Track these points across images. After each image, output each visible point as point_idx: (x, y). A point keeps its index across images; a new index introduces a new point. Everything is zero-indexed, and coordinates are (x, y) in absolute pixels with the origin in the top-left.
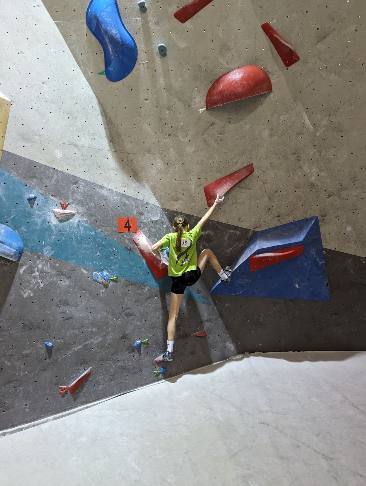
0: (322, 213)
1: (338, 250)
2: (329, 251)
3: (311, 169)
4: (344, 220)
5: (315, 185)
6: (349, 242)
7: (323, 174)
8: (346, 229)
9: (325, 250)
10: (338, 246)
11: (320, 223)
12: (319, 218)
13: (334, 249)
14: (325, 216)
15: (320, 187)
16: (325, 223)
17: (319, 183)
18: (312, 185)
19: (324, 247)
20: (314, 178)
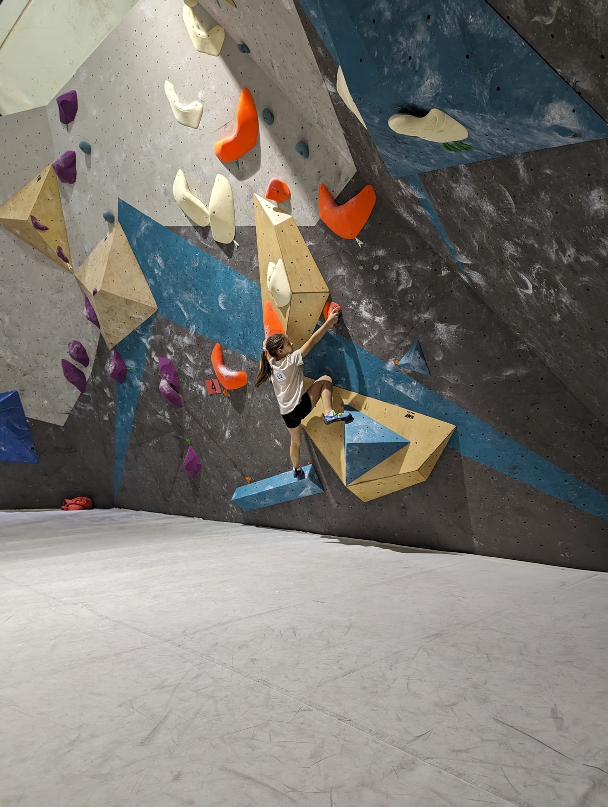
0: (21, 388)
1: (39, 419)
2: (31, 420)
3: (6, 353)
4: (40, 395)
5: (11, 365)
6: (48, 413)
7: (16, 357)
8: (43, 402)
9: (29, 419)
10: (39, 416)
11: (20, 396)
12: (19, 392)
13: (36, 419)
14: (24, 391)
15: (15, 367)
16: (25, 396)
17: (14, 364)
18: (9, 366)
19: (26, 416)
20: (9, 360)
